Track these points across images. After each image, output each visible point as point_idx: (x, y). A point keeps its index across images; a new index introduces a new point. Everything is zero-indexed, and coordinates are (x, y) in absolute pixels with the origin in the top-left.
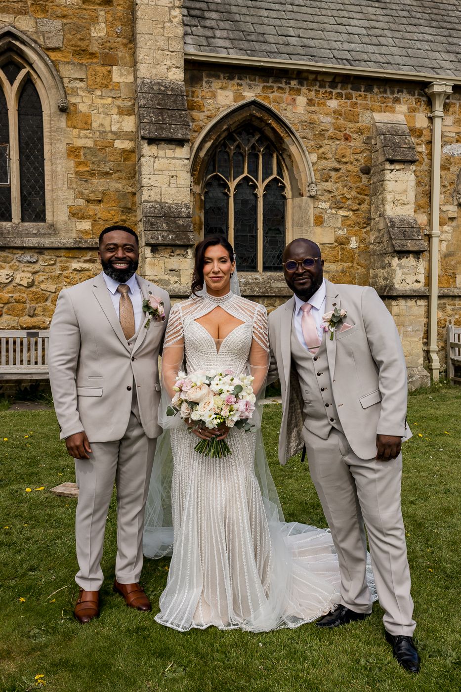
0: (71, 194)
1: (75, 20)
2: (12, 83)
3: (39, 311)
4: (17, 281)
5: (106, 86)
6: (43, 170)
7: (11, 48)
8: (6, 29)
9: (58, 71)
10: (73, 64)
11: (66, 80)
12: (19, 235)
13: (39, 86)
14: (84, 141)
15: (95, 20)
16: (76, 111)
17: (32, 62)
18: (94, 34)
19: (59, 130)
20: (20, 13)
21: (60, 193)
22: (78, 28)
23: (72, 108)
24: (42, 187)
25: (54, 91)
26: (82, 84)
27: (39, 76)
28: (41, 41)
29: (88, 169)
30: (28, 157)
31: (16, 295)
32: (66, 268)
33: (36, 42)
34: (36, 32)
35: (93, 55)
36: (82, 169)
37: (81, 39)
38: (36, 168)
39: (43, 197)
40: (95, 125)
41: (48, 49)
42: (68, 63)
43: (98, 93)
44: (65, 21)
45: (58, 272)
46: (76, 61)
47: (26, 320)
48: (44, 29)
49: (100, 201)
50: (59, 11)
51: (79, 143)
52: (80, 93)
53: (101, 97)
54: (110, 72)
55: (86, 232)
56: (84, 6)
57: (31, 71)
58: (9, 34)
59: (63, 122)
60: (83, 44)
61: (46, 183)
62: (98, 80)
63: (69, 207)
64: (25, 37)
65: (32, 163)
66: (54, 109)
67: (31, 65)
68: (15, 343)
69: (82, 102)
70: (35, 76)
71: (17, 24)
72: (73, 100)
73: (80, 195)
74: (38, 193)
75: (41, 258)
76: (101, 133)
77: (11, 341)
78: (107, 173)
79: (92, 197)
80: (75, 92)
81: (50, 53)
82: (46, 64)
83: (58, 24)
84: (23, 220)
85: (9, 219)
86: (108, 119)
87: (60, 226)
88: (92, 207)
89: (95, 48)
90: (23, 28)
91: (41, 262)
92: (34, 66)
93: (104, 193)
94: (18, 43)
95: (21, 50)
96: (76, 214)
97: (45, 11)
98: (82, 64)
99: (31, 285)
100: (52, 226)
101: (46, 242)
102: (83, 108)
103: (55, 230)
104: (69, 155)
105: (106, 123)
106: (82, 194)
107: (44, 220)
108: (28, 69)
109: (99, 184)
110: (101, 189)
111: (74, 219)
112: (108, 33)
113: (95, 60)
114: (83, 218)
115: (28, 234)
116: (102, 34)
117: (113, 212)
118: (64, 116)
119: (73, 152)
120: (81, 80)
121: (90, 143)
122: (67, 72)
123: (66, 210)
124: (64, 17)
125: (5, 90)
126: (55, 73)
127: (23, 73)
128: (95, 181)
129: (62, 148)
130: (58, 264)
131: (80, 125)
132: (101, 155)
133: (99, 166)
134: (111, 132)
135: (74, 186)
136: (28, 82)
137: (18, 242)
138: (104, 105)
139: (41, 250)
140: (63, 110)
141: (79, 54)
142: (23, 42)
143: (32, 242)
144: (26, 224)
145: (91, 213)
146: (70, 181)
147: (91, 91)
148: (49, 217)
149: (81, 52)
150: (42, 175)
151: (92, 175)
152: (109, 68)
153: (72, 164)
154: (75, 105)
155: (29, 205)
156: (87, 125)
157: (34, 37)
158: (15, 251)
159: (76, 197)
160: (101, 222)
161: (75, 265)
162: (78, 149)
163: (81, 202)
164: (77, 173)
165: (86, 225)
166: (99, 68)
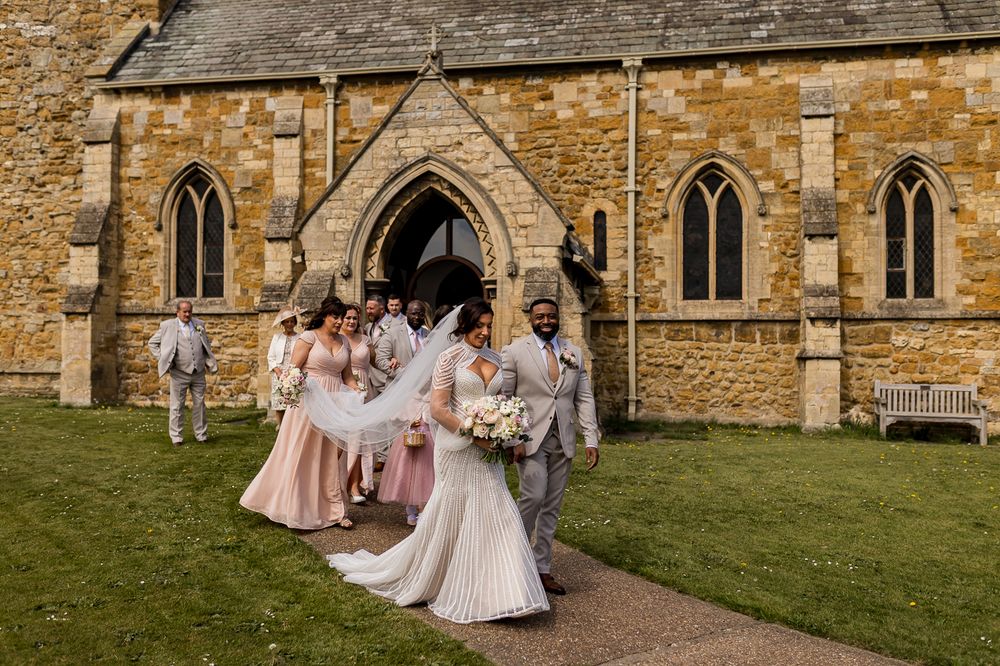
0: (959, 276)
1: (965, 139)
2: (909, 192)
3: (928, 369)
4: (911, 345)
5: (990, 188)
6: (933, 256)
7: (913, 167)
8: (910, 154)
9: (950, 180)
10: (963, 173)
11: (956, 187)
12: (915, 308)
13: (932, 193)
14: (970, 232)
15: (981, 138)
16: (964, 210)
17: (928, 175)
18: (980, 148)
19: (950, 226)
20: (921, 140)
21: (949, 275)
22: (967, 146)
23: (961, 208)
24: (931, 270)
25: (946, 196)
26: (969, 188)
27: (932, 185)
28: (936, 159)
29: (972, 255)
30: (920, 247)
31: (910, 356)
32: (953, 335)
33: (932, 160)
34: (933, 153)
35: (979, 164)
36: (967, 255)
37: (970, 154)
38: (926, 256)
39: (932, 279)
40: (979, 219)
41: (942, 164)
42: (959, 173)
43: (984, 194)
44: (956, 141)
45: (945, 338)
46: (965, 171)
47: (917, 376)
48: (938, 150)
49: (983, 280)
50: (952, 135)
51: (966, 234)
52: (968, 195)
53: (986, 197)
54: (994, 176)
55: (971, 306)
56: (973, 128)
57: (927, 182)
58: (913, 157)
59: (953, 220)
60: (971, 157)
61: (936, 266)
62: (984, 184)
63: (957, 286)
64: (925, 159)
65: (923, 252)
66: (946, 209)
67: (927, 178)
68: (910, 394)
69: (969, 203)
70: (929, 185)
71: (917, 149)
72: (962, 201)
73: (966, 275)
74: (927, 275)
75: (932, 326)
76: (986, 225)
77: (907, 393)
78: (990, 257)
79: (977, 277)
80: (963, 195)
81: (944, 167)
82: (940, 176)
83: (950, 144)
84: (916, 297)
85: (904, 296)
86: (992, 213)
87: (948, 301)
88: (976, 285)
89: (981, 159)
90: (922, 152)
91: (931, 330)
92: (930, 178)
93: (987, 274)
94: (918, 163)
95: (920, 168)
96: (962, 291)
97: (939, 135)
98: (969, 173)
99: (922, 348)
100: (941, 301)
101: (937, 314)
102: (970, 207)
103: (944, 304)
104: (957, 245)
105: (990, 217)
106: (968, 275)
107: (932, 296)
108: (923, 180)
109: (983, 266)
110: (984, 270)
111: (960, 295)
112: (992, 146)
113: (980, 168)
114: (968, 294)
115: (922, 308)
116: (987, 148)
117: (995, 289)
118: (954, 214)
119: (961, 242)
120: (969, 185)
121: (975, 234)
122: (957, 180)
123: (955, 289)
124: (955, 138)
125: (904, 198)
126: (948, 182)
127: (919, 184)
128: (979, 264)
129: (951, 239)
130: (946, 332)
131: (967, 221)
132: (985, 243)
133: (983, 252)
134: (994, 224)
135: (961, 269)
136: (923, 190)
137: (915, 315)
138: (988, 203)
139: (932, 321)
140: (954, 210)
141: (967, 165)
142: (922, 162)
143: (926, 314)
144: (919, 300)
145: (975, 290)
146: (958, 265)
147: (976, 193)
148: (937, 293)
149: (969, 163)
150: (932, 261)
151: (976, 258)
152: (993, 173)
153: (960, 252)
154: (963, 205)
155: (921, 284)
156: (973, 219)
157: (932, 157)
158: (911, 322)
159: (963, 277)
160: (984, 297)
161: (961, 332)
162: (966, 239)
163: (967, 281)
164: (964, 259)
165: (971, 300)
166: (984, 175)
